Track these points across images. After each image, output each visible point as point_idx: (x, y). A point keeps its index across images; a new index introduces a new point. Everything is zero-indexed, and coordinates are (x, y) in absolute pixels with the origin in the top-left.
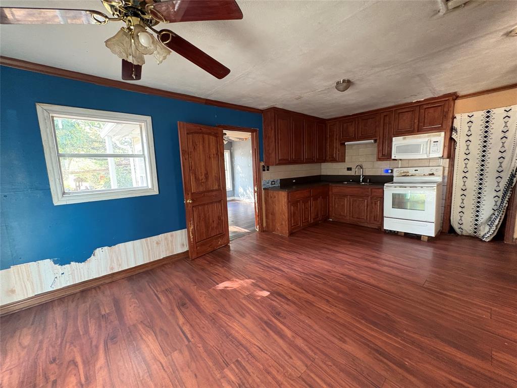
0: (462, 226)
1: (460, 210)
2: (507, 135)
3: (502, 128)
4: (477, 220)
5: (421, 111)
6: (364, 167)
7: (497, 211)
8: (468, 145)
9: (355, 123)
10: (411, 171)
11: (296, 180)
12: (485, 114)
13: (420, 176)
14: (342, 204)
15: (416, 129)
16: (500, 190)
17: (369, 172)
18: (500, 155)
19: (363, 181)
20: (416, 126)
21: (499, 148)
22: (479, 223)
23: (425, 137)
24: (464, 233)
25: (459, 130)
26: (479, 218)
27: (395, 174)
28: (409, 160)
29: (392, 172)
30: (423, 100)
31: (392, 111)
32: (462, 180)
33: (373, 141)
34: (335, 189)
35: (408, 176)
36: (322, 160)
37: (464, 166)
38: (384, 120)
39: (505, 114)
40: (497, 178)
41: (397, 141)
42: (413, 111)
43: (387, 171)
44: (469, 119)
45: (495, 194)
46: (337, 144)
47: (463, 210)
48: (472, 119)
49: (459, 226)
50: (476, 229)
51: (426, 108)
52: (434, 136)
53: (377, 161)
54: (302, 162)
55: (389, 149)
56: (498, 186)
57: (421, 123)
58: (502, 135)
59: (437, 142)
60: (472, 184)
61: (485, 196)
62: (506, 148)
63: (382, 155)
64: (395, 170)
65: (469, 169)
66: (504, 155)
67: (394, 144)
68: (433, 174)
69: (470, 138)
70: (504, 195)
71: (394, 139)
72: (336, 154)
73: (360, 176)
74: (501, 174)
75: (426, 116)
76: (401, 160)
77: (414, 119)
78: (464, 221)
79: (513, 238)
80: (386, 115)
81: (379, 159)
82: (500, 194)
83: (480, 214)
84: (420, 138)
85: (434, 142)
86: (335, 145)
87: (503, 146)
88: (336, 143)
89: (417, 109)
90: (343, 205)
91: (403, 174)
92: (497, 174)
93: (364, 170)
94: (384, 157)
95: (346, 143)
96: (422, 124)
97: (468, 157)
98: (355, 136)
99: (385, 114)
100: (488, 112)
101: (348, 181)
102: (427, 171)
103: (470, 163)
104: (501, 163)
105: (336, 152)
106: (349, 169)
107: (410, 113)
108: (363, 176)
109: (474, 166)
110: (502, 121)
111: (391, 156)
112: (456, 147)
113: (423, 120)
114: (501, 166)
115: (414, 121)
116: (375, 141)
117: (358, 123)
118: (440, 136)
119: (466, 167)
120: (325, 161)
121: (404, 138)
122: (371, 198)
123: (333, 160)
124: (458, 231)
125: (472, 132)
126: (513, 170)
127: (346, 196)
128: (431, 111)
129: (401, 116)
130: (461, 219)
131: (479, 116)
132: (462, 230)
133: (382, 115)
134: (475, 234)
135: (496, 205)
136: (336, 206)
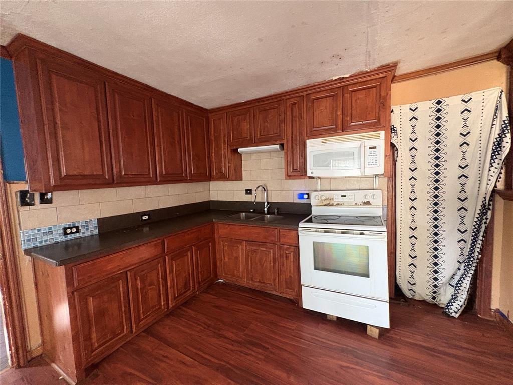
0: (413, 287)
1: (410, 261)
2: (468, 139)
3: (460, 130)
4: (436, 279)
5: (346, 95)
6: (269, 189)
7: (464, 264)
8: (413, 155)
9: (250, 116)
10: (337, 197)
11: (149, 215)
12: (436, 107)
13: (351, 206)
14: (235, 254)
15: (340, 126)
16: (466, 230)
17: (277, 197)
18: (460, 172)
19: (268, 213)
20: (340, 122)
21: (458, 162)
22: (439, 283)
23: (355, 140)
24: (417, 297)
25: (399, 132)
26: (439, 276)
27: (313, 201)
28: (331, 178)
29: (308, 198)
30: (347, 76)
31: (303, 96)
32: (409, 213)
33: (277, 147)
34: (223, 229)
35: (333, 204)
36: (205, 176)
37: (410, 189)
38: (292, 110)
39: (464, 106)
40: (459, 210)
41: (314, 146)
42: (333, 96)
43: (301, 196)
44: (412, 114)
45: (460, 236)
46: (225, 151)
47: (415, 261)
48: (416, 114)
49: (410, 287)
50: (435, 292)
51: (352, 91)
52: (370, 137)
53: (286, 179)
54: (154, 182)
55: (302, 160)
56: (462, 223)
57: (347, 116)
58: (462, 140)
59: (375, 148)
60: (424, 218)
61: (444, 238)
62: (468, 161)
63: (293, 169)
64: (313, 195)
65: (417, 194)
66: (466, 172)
67: (308, 150)
68: (368, 203)
69: (416, 144)
70: (475, 239)
71: (308, 142)
72: (225, 167)
73: (264, 202)
74: (466, 204)
75: (353, 105)
76: (320, 178)
77: (336, 111)
78: (417, 280)
79: (491, 310)
80: (295, 104)
81: (289, 177)
82: (469, 237)
83: (440, 268)
84: (347, 140)
85: (370, 148)
86: (223, 152)
87: (464, 159)
88: (225, 149)
89: (340, 92)
90: (237, 258)
91: (325, 202)
92: (460, 204)
93: (269, 193)
94: (295, 174)
95: (239, 150)
96: (348, 119)
97: (415, 174)
98: (251, 139)
99: (293, 101)
100: (439, 103)
101: (248, 211)
102: (360, 197)
103: (419, 185)
104: (463, 185)
105: (225, 164)
106: (249, 192)
107: (330, 100)
108: (268, 203)
109: (424, 189)
110: (460, 117)
111: (306, 172)
112: (398, 159)
113: (350, 111)
114: (463, 191)
115: (336, 113)
116: (282, 146)
117: (254, 116)
118: (378, 137)
119: (413, 191)
120: (210, 178)
121: (324, 142)
122: (280, 248)
123: (223, 178)
124: (408, 294)
125: (418, 135)
126: (485, 198)
127: (240, 241)
128: (361, 95)
129: (315, 104)
130: (412, 277)
131: (426, 108)
132: (413, 293)
133: (289, 104)
134: (435, 301)
135: (462, 254)
136: (227, 259)
